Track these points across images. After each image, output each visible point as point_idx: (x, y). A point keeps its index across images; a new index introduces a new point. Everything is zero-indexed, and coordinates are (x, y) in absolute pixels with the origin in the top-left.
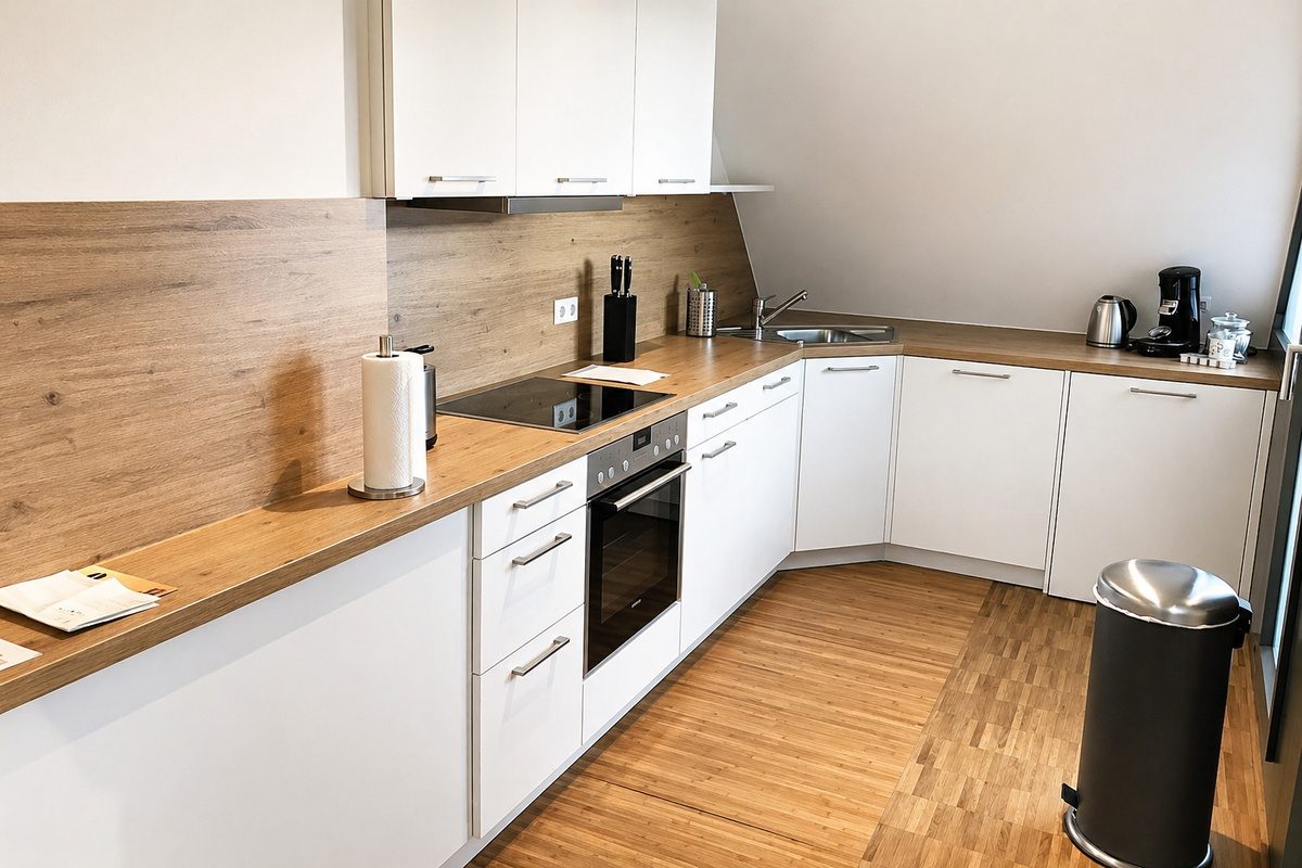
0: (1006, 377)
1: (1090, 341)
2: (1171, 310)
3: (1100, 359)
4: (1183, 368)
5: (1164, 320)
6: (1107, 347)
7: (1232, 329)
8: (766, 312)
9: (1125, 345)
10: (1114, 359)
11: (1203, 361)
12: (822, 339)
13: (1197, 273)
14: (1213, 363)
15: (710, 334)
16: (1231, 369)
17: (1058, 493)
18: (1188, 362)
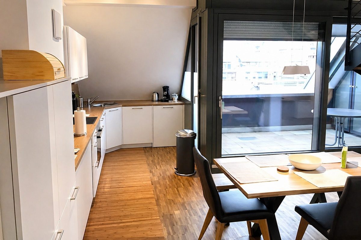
0: (142, 108)
1: (153, 101)
2: (165, 94)
3: (154, 103)
4: (169, 103)
5: (164, 96)
6: (156, 101)
7: (176, 96)
8: (90, 102)
9: (158, 101)
10: (157, 103)
11: (172, 101)
12: (101, 106)
13: (168, 87)
14: (174, 102)
15: (82, 107)
16: (177, 102)
17: (153, 128)
18: (170, 102)
